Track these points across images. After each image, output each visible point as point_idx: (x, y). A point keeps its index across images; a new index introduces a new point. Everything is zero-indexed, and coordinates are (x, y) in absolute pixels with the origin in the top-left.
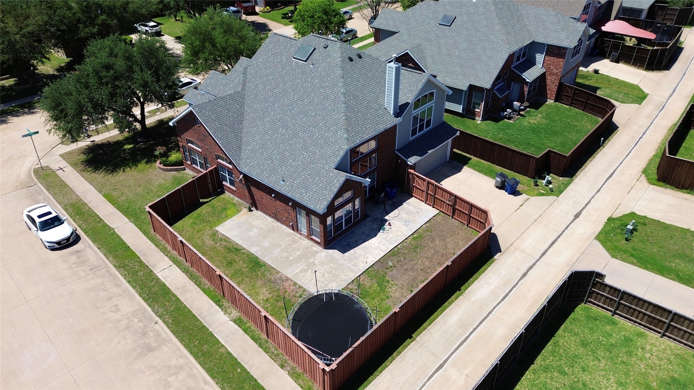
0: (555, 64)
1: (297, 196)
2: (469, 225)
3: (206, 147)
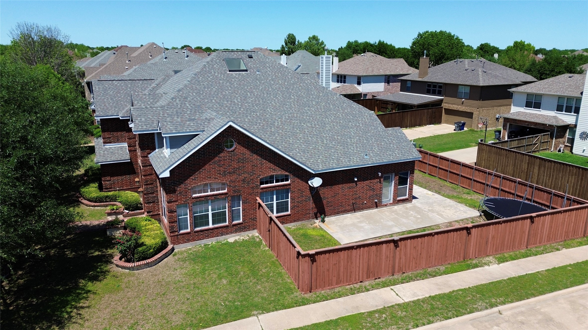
3: (242, 177)
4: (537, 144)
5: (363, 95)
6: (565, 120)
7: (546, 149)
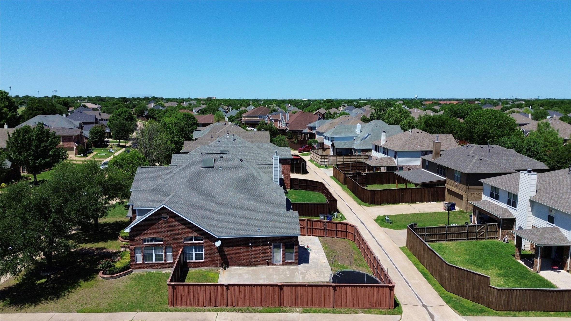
0: (286, 168)
1: (277, 233)
2: (337, 237)
3: (172, 236)
4: (482, 232)
5: (398, 168)
6: (512, 214)
7: (495, 238)
